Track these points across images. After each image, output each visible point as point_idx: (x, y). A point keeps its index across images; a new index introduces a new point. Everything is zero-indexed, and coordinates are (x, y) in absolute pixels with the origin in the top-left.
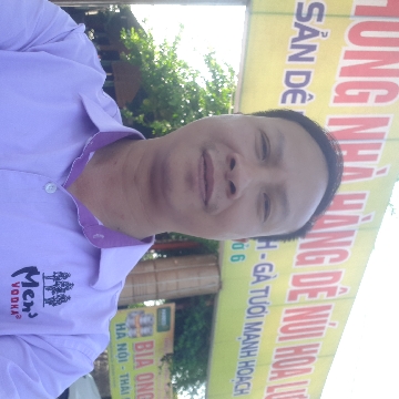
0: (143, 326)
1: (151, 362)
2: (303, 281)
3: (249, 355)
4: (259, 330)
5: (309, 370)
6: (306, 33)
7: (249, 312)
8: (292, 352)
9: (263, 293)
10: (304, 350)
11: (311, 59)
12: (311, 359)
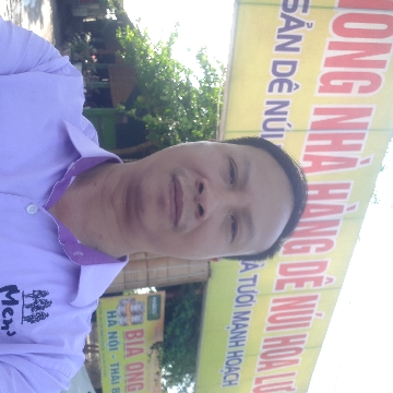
0: (134, 314)
1: (141, 350)
2: (290, 270)
3: (237, 345)
4: (247, 319)
5: (296, 362)
6: (292, 23)
7: (237, 300)
8: (279, 342)
9: (251, 282)
10: (292, 341)
11: (297, 50)
12: (299, 350)
